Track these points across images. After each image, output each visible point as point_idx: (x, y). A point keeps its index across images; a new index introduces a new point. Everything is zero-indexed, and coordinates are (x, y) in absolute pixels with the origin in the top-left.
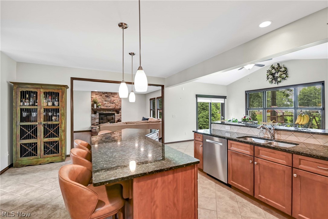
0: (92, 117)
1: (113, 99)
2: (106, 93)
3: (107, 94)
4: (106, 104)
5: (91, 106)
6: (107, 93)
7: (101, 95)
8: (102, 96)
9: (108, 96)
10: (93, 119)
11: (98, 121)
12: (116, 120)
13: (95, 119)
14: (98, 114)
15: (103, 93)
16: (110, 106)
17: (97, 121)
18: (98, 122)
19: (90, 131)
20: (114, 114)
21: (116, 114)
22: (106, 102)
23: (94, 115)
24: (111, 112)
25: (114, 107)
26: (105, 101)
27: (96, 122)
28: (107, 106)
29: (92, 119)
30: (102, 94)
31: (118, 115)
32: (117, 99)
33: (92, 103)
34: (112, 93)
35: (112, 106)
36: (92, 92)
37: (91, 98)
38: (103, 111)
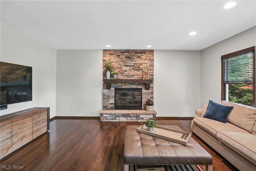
0: (103, 95)
1: (138, 61)
2: (128, 51)
3: (128, 54)
4: (126, 71)
5: (102, 74)
6: (128, 52)
7: (119, 56)
8: (121, 57)
9: (130, 56)
10: (105, 98)
11: (114, 102)
12: (144, 100)
13: (108, 97)
14: (113, 89)
15: (122, 52)
16: (133, 75)
17: (112, 102)
18: (113, 104)
19: (98, 118)
20: (141, 89)
21: (144, 91)
22: (127, 68)
23: (106, 91)
24: (134, 87)
25: (141, 77)
26: (125, 66)
27: (111, 104)
28: (128, 76)
29: (103, 99)
30: (120, 53)
31: (147, 91)
32: (147, 62)
33: (104, 70)
34: (136, 52)
35: (136, 75)
36: (104, 50)
37: (103, 61)
38: (121, 84)
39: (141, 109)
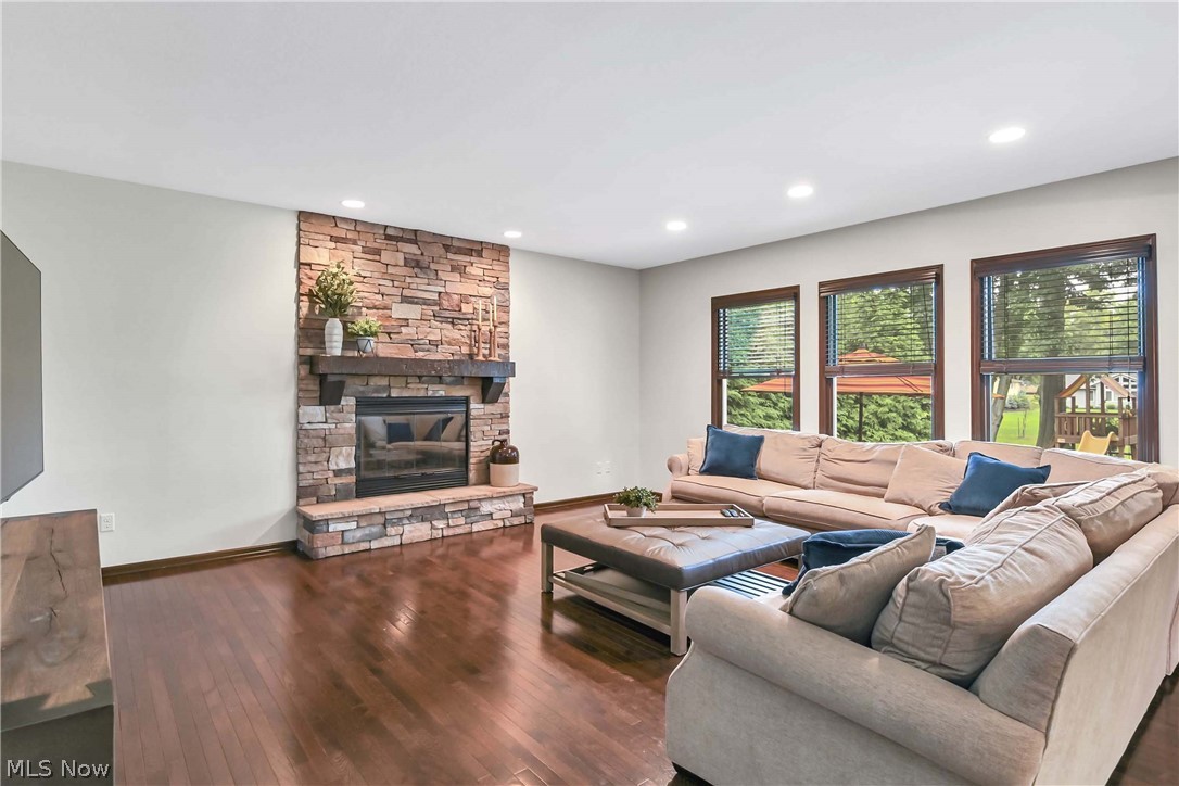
0: (300, 431)
1: (457, 286)
2: (414, 236)
3: (413, 249)
4: (406, 322)
5: (291, 331)
6: (414, 242)
7: (377, 252)
8: (386, 257)
9: (425, 260)
10: (306, 444)
11: (353, 465)
12: (480, 446)
13: (328, 443)
14: (349, 402)
15: (388, 238)
16: (435, 344)
17: (343, 465)
18: (348, 471)
19: (291, 549)
20: (466, 401)
21: (476, 407)
22: (412, 312)
23: (315, 413)
24: (441, 392)
25: (465, 350)
26: (405, 300)
27: (338, 473)
28: (414, 344)
29: (300, 450)
30: (380, 243)
31: (489, 408)
32: (487, 290)
33: (304, 311)
34: (449, 245)
35: (448, 343)
36: (303, 216)
37: (300, 265)
38: (384, 382)
39: (465, 483)
